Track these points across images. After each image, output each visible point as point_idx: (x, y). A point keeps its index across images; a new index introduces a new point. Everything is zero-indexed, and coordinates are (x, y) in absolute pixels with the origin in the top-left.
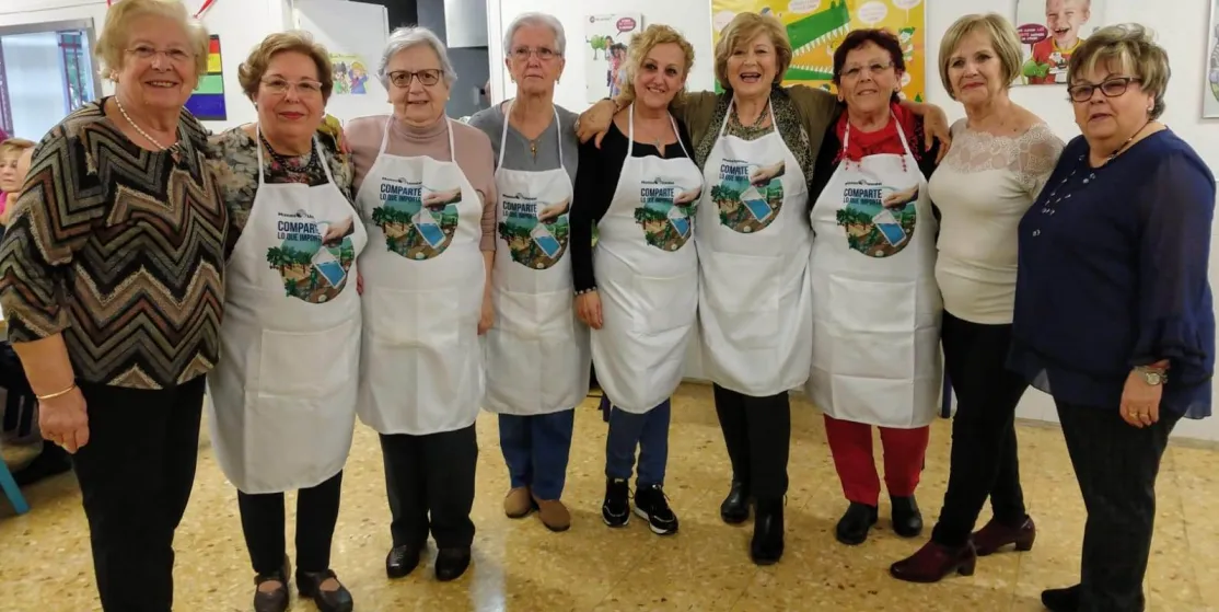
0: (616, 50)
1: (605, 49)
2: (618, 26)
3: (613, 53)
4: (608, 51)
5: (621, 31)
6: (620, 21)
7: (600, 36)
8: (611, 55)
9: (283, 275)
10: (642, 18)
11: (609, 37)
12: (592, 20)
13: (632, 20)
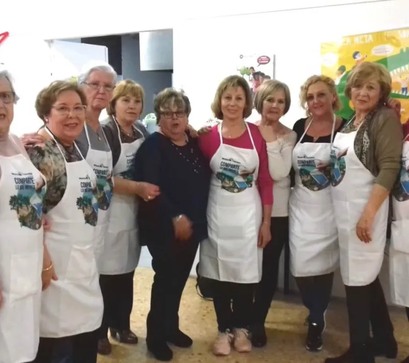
0: (256, 76)
1: (249, 75)
2: (258, 61)
3: (254, 77)
4: (251, 76)
5: (261, 64)
6: (260, 58)
7: (246, 67)
8: (253, 79)
9: (84, 212)
10: (274, 56)
11: (252, 68)
12: (241, 57)
13: (268, 57)
